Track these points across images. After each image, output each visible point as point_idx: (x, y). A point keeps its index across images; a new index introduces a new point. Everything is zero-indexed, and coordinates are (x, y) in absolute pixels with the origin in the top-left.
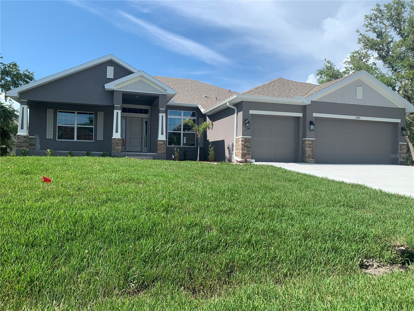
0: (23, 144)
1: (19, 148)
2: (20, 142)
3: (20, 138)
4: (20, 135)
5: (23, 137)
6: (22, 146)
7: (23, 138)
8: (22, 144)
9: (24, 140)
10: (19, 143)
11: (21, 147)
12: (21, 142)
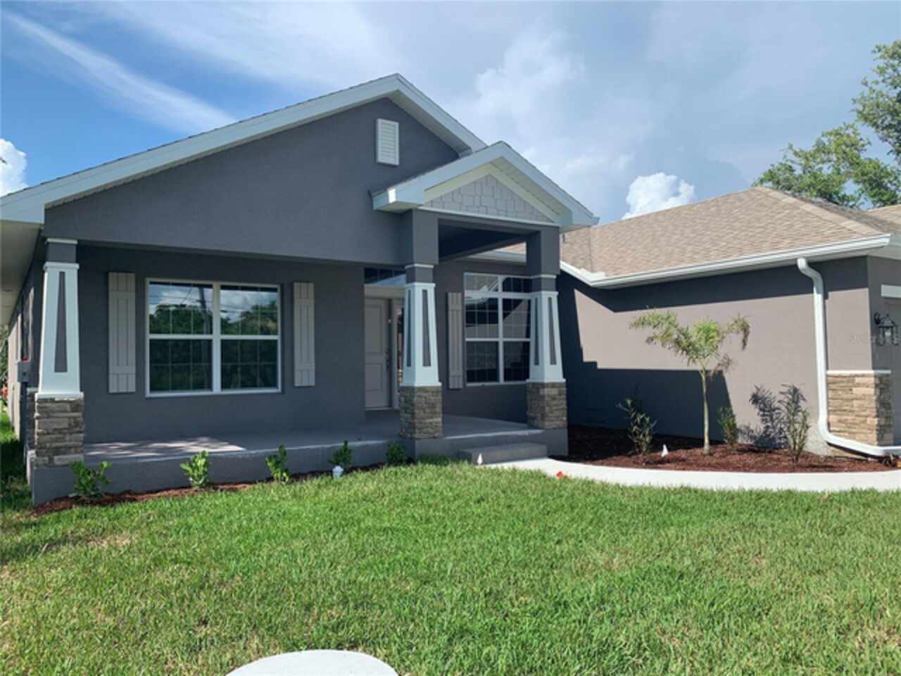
0: (67, 438)
1: (51, 460)
2: (55, 429)
3: (53, 412)
4: (52, 400)
5: (68, 407)
6: (61, 447)
7: (66, 411)
8: (63, 440)
9: (72, 420)
10: (48, 434)
11: (58, 451)
12: (59, 431)
